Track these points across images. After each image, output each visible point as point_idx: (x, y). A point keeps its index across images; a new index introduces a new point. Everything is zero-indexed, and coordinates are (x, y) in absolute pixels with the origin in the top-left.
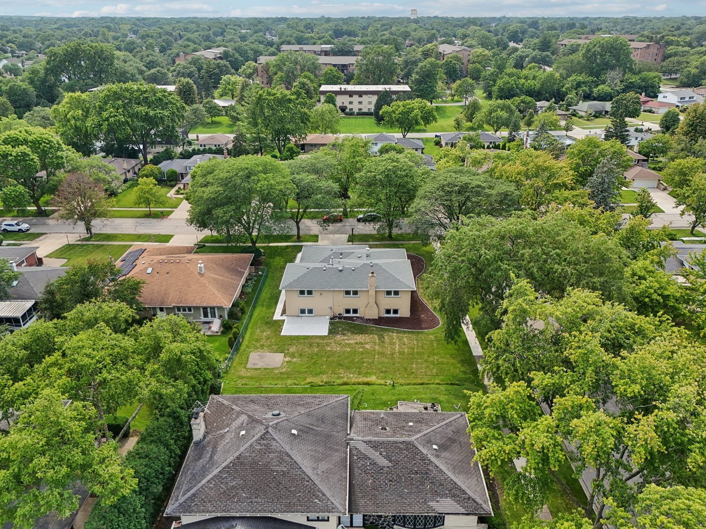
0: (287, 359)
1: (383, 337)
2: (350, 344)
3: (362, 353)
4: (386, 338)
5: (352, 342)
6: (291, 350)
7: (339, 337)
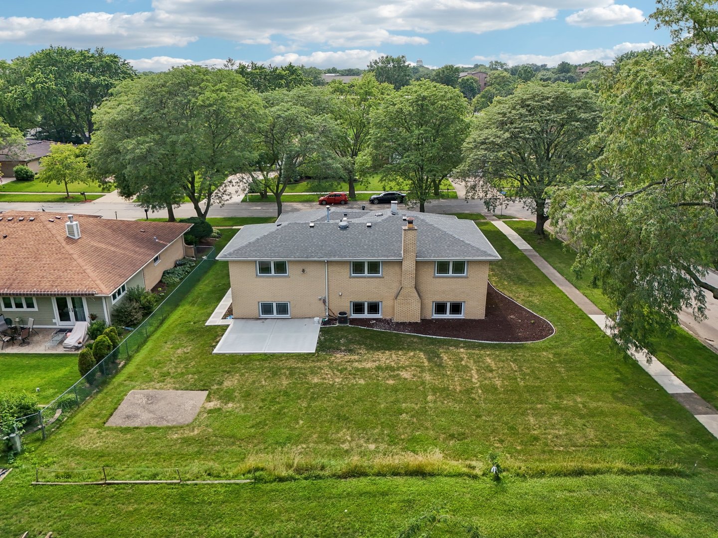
0: (211, 405)
1: (438, 356)
2: (364, 370)
3: (395, 390)
4: (445, 357)
5: (369, 365)
6: (227, 384)
7: (339, 357)
